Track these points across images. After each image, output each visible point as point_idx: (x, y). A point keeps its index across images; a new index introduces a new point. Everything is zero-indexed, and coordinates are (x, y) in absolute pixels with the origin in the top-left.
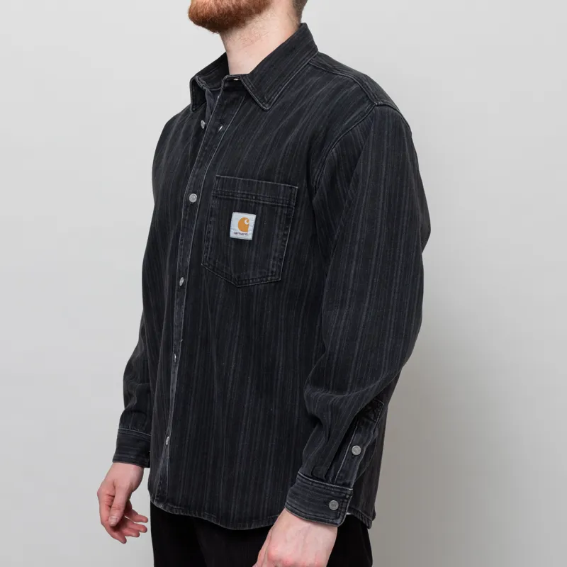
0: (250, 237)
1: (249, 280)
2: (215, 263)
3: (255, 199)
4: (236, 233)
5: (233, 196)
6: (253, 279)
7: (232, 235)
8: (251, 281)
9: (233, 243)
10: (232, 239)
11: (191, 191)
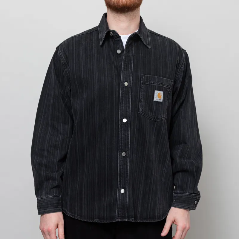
0: (162, 101)
1: (161, 118)
2: (145, 111)
3: (163, 85)
4: (157, 99)
5: (154, 84)
6: (163, 118)
7: (155, 100)
8: (162, 119)
9: (155, 103)
10: (155, 101)
11: (125, 81)
